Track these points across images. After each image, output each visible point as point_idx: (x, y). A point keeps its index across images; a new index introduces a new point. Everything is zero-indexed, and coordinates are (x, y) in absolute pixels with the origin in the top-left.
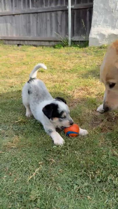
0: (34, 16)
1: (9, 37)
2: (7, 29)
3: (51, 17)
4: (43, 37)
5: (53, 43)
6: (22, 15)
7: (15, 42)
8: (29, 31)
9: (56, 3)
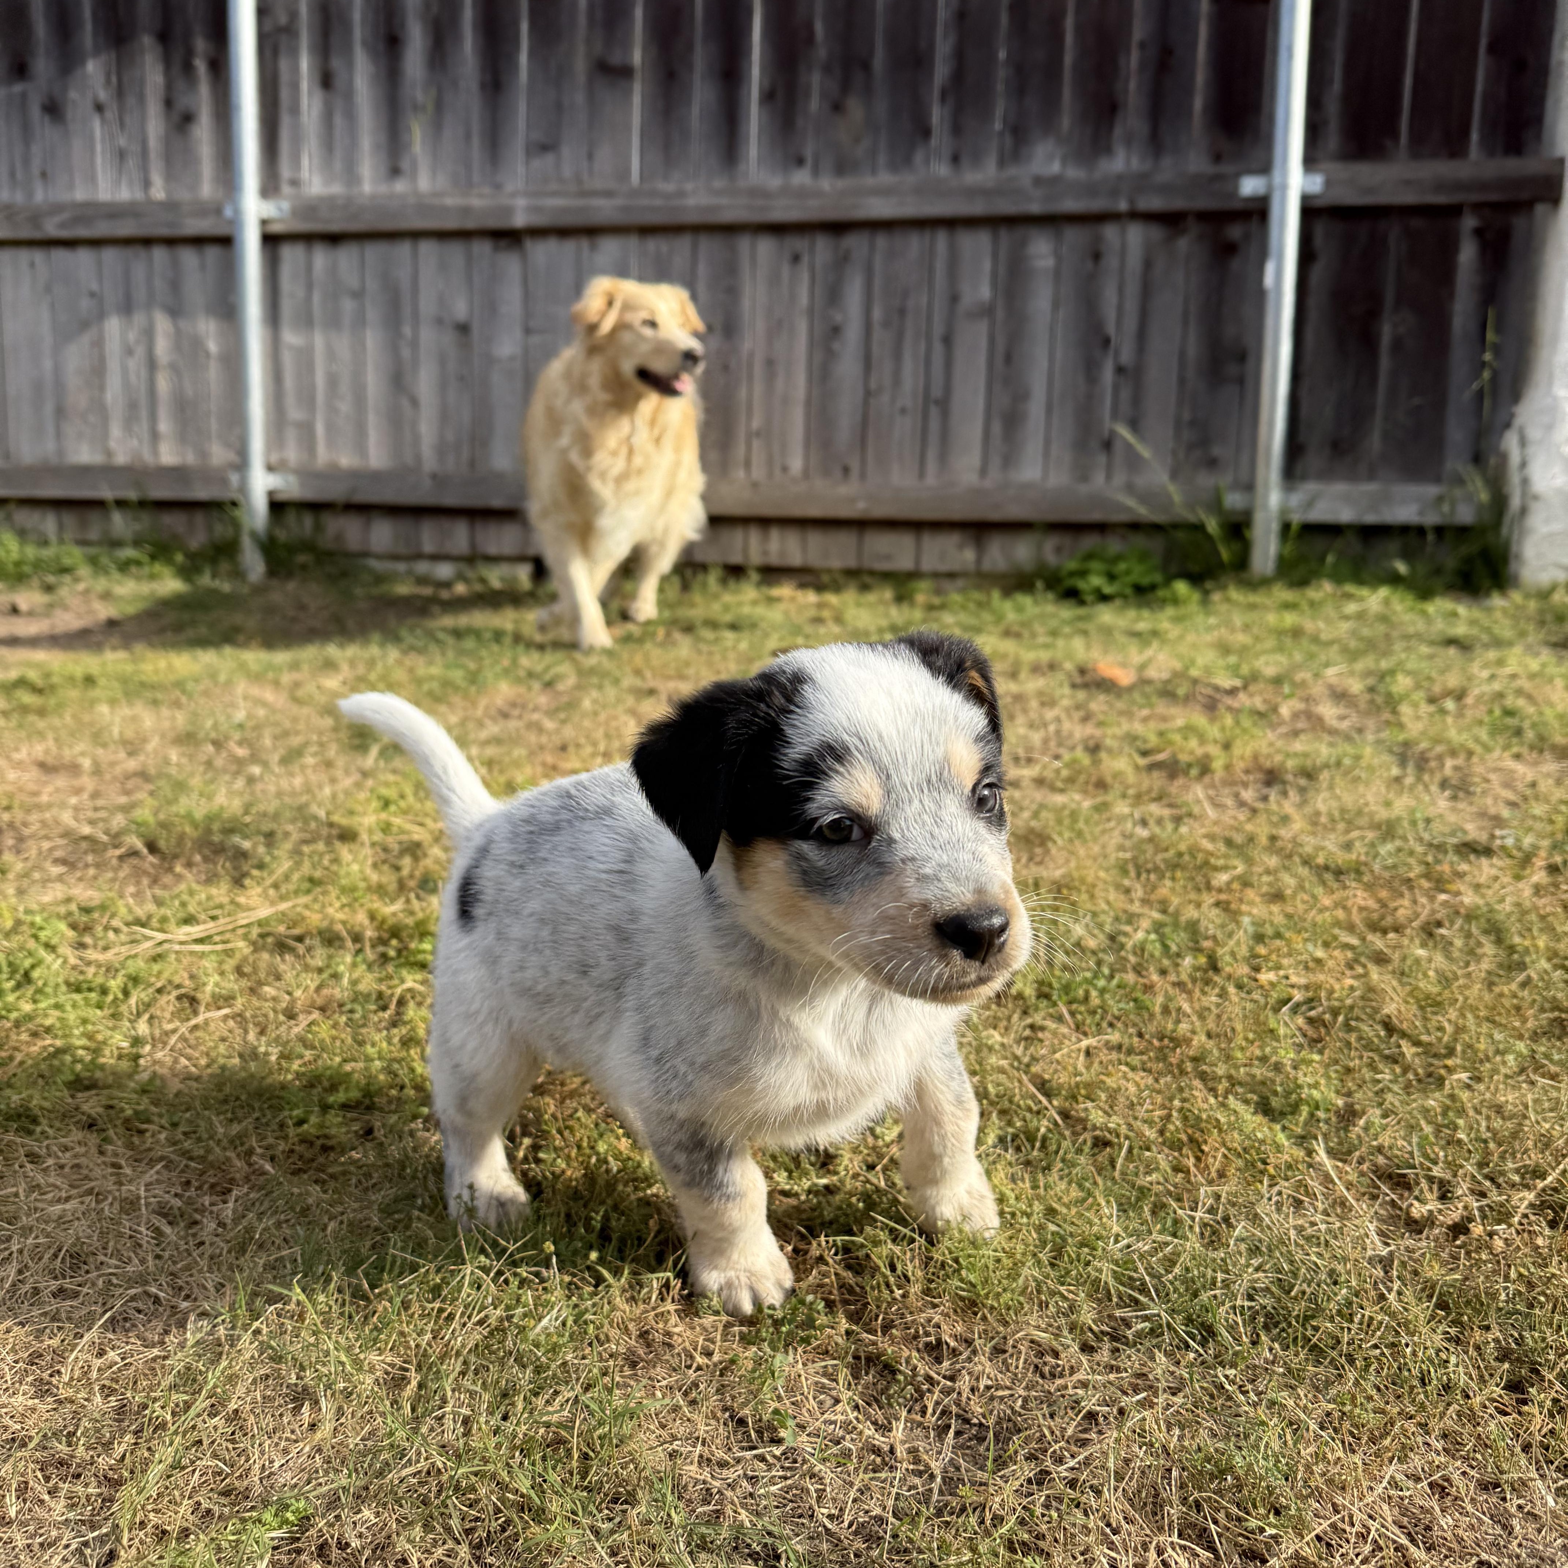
0: (796, 259)
6: (633, 242)
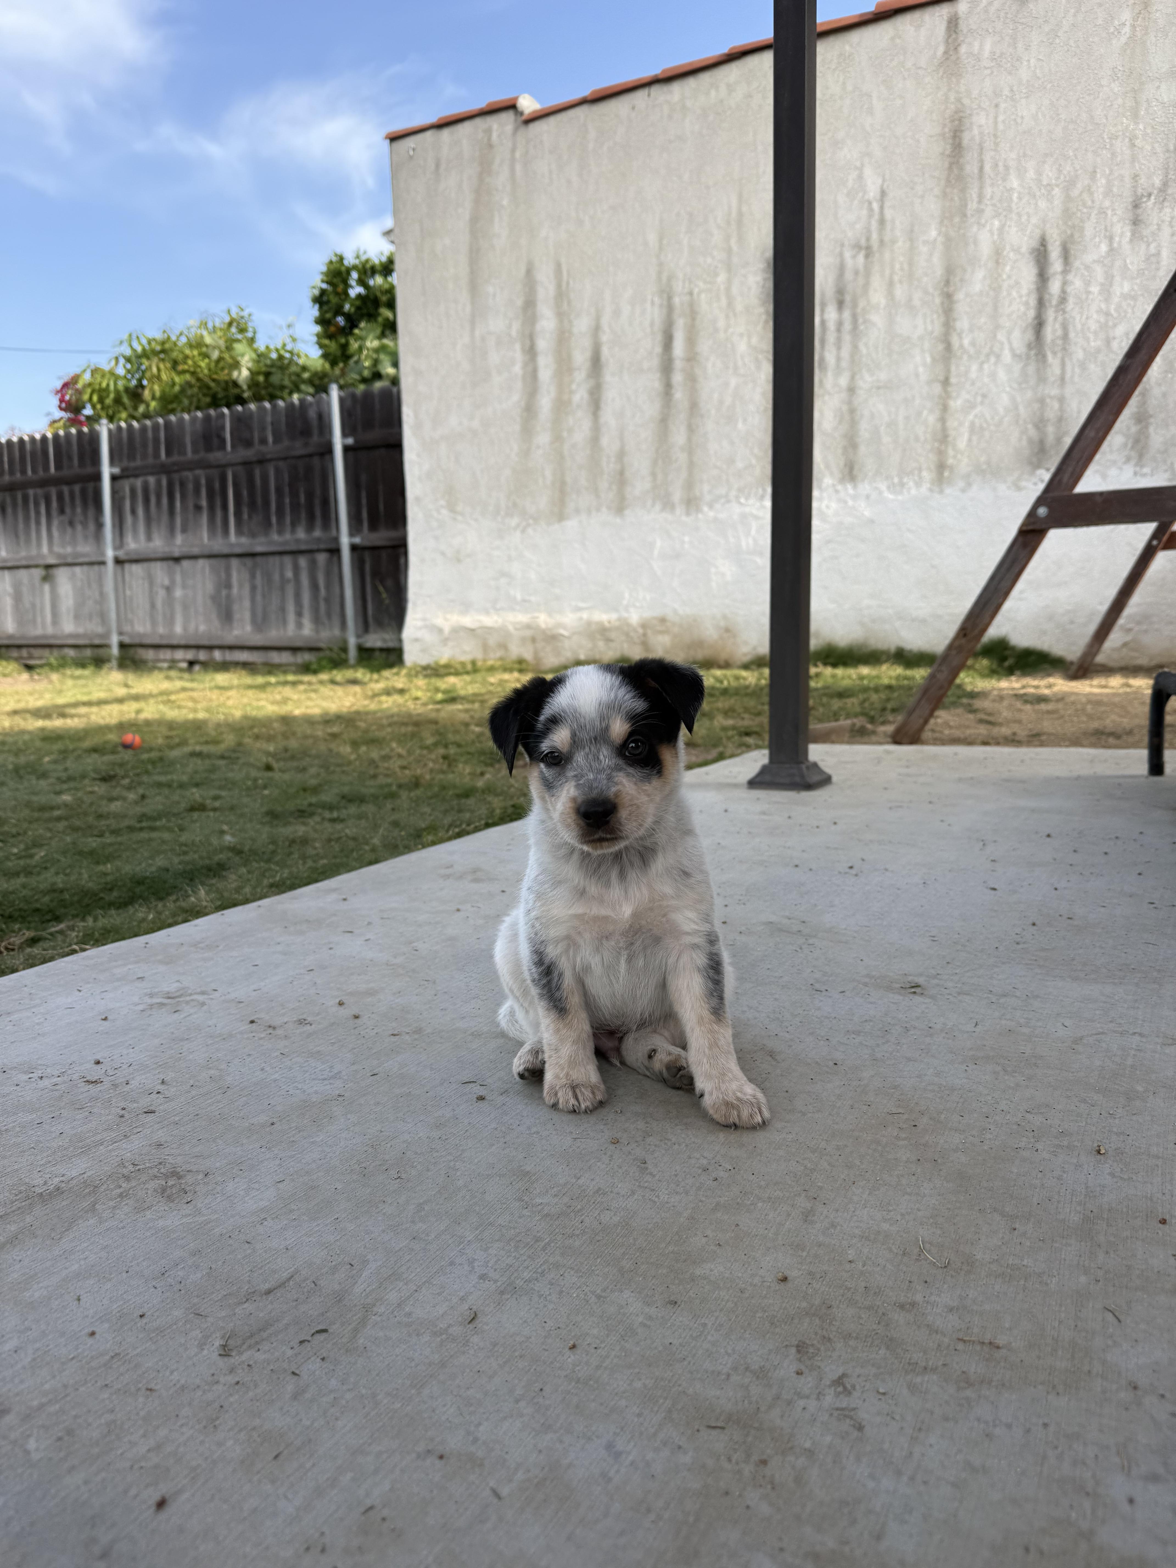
0: (244, 564)
1: (161, 636)
2: (153, 606)
3: (296, 569)
4: (273, 635)
5: (307, 657)
7: (179, 654)
8: (227, 616)
9: (310, 527)
